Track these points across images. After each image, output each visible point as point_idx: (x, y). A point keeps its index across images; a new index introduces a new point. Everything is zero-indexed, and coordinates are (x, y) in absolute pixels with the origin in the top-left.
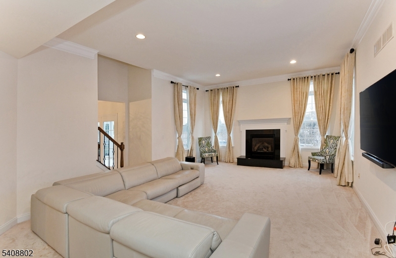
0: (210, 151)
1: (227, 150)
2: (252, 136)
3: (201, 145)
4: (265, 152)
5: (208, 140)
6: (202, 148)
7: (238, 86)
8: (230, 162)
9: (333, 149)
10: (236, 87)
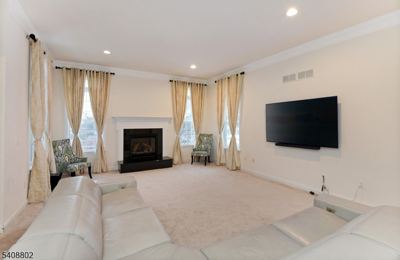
0: (72, 161)
1: (99, 156)
2: (131, 136)
3: (57, 153)
4: (147, 153)
5: (66, 144)
6: (59, 158)
7: (114, 74)
8: (102, 172)
9: (208, 144)
10: (111, 74)
